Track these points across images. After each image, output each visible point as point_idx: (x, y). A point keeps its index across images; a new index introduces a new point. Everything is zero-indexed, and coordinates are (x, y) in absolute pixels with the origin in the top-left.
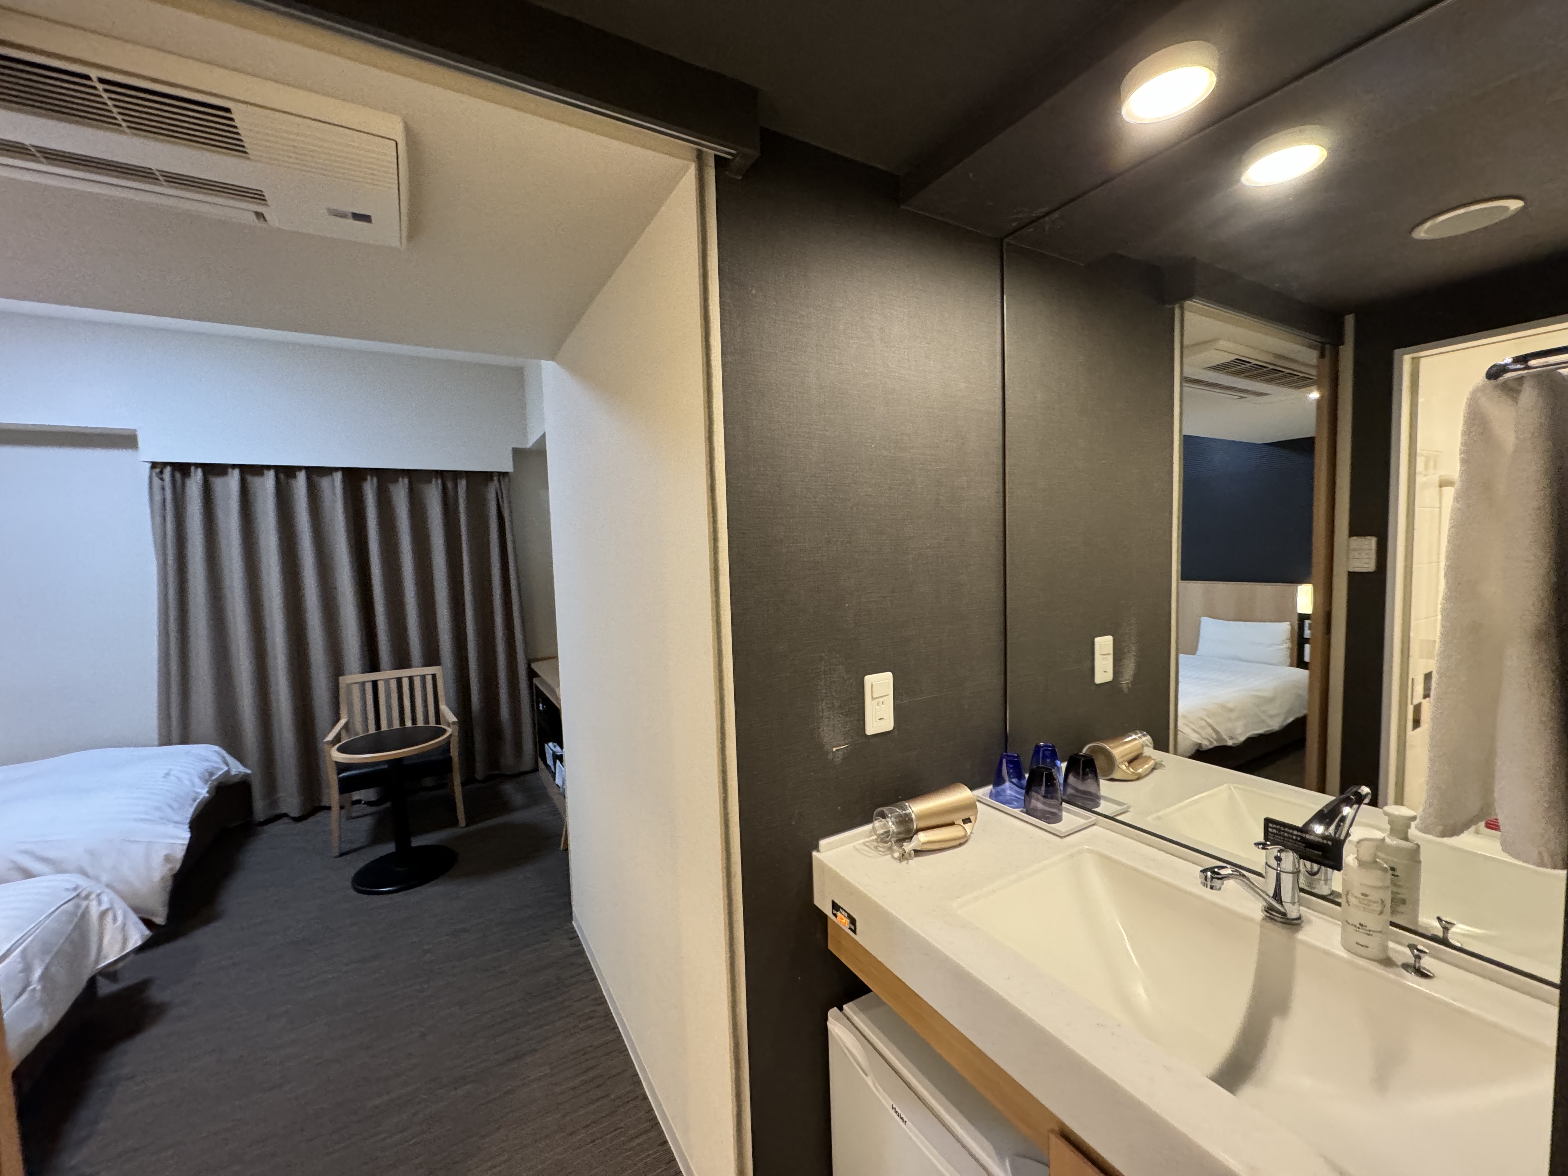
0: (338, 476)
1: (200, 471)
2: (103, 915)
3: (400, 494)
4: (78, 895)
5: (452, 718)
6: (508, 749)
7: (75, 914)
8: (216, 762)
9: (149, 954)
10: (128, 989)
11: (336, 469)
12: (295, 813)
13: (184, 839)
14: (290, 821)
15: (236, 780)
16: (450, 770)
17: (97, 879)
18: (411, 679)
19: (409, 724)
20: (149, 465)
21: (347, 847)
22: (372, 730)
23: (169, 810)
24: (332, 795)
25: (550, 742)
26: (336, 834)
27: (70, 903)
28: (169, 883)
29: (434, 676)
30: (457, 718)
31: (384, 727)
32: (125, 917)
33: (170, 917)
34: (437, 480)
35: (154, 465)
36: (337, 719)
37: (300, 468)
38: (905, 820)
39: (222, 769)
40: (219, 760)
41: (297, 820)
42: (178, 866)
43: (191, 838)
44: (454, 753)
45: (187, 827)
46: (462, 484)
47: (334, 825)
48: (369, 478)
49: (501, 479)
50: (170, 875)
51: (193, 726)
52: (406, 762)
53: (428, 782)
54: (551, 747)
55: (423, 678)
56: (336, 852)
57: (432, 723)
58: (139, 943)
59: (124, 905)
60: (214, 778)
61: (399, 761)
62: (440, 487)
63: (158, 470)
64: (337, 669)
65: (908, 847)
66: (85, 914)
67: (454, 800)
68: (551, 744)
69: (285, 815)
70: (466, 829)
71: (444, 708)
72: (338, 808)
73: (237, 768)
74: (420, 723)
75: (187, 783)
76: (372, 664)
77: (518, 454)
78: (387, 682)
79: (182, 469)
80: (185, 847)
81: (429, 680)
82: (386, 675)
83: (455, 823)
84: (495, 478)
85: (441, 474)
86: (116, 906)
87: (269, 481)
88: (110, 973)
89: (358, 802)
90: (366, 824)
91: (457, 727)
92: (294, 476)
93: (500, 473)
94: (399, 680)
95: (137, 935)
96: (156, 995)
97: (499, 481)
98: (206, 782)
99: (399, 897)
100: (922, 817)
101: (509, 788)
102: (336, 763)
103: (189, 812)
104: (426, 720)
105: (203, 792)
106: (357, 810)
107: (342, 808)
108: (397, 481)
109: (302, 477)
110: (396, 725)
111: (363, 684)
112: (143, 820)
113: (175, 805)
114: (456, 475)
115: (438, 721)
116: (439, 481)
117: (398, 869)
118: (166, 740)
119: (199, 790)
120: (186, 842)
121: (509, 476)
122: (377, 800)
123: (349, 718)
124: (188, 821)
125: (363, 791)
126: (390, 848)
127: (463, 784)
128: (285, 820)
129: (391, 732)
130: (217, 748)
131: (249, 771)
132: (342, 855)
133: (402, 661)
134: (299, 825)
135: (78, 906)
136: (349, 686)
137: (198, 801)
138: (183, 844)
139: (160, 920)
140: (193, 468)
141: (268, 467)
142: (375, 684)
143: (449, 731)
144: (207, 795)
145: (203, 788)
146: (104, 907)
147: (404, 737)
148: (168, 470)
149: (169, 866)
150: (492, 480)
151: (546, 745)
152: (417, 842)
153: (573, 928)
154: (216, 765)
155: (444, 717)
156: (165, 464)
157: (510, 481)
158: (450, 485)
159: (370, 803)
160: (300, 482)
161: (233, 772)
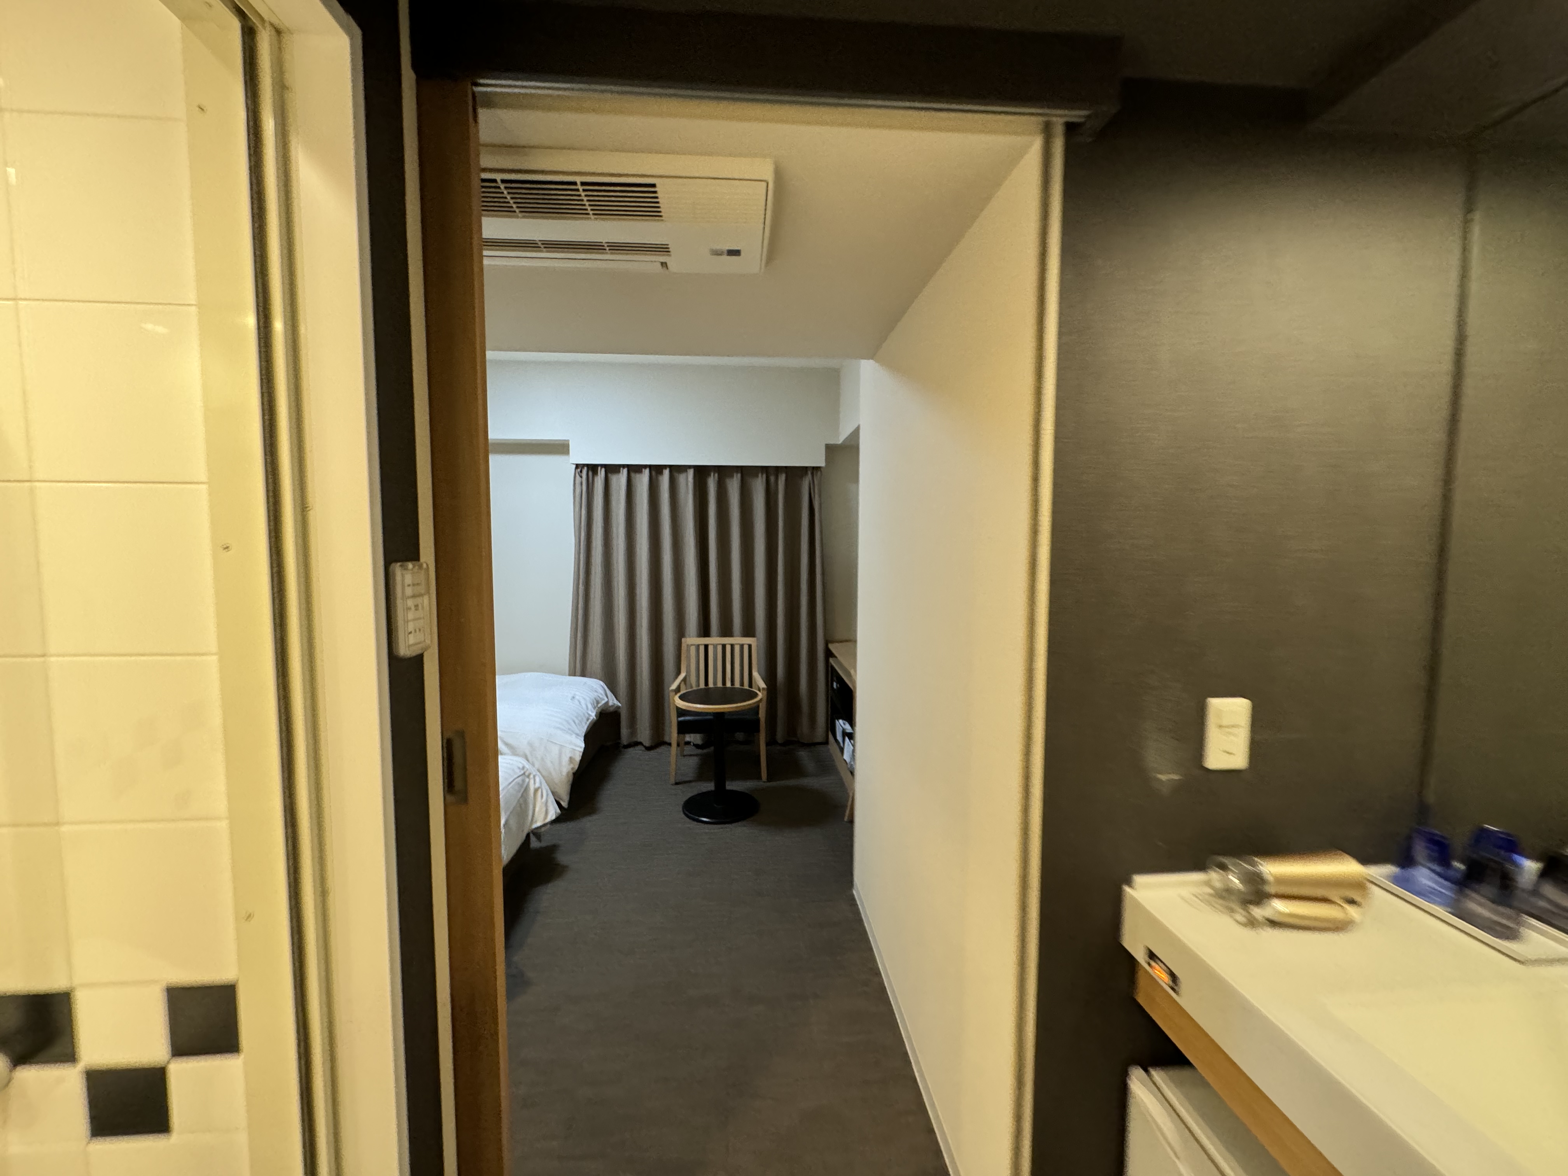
0: (691, 472)
1: (603, 470)
2: (536, 790)
3: (734, 486)
4: (524, 774)
5: (762, 685)
6: (805, 721)
7: (521, 786)
8: (601, 694)
9: (558, 826)
10: (546, 848)
11: (690, 467)
12: (647, 744)
13: (581, 747)
14: (644, 749)
15: (612, 709)
16: (758, 730)
17: (533, 765)
18: (732, 646)
19: (728, 684)
20: (574, 466)
21: (681, 778)
22: (702, 685)
23: (573, 724)
24: (672, 734)
25: (840, 719)
26: (673, 766)
27: (520, 778)
28: (571, 778)
29: (750, 646)
30: (766, 685)
31: (711, 685)
32: (547, 795)
33: (570, 803)
34: (762, 474)
35: (577, 466)
36: (678, 673)
37: (665, 467)
38: (1256, 881)
39: (604, 699)
40: (602, 692)
41: (648, 749)
42: (576, 767)
43: (585, 749)
44: (762, 714)
45: (583, 739)
46: (782, 478)
47: (673, 759)
48: (712, 474)
49: (815, 473)
50: (571, 772)
51: (588, 666)
52: (726, 717)
53: (740, 736)
54: (841, 725)
55: (742, 646)
56: (673, 781)
57: (746, 686)
58: (554, 817)
59: (547, 787)
60: (599, 705)
61: (719, 715)
62: (764, 479)
63: (579, 470)
64: (681, 633)
65: (1258, 912)
66: (527, 789)
67: (759, 756)
68: (841, 721)
69: (641, 743)
70: (769, 784)
71: (756, 674)
72: (676, 745)
73: (613, 701)
74: (737, 685)
75: (584, 706)
76: (705, 631)
77: (830, 449)
78: (715, 646)
79: (593, 469)
80: (581, 754)
81: (746, 648)
82: (715, 641)
83: (759, 777)
84: (809, 473)
85: (765, 470)
86: (543, 787)
87: (645, 476)
88: (536, 833)
89: (688, 743)
90: (693, 762)
91: (765, 693)
92: (661, 473)
93: (813, 468)
94: (724, 646)
95: (553, 812)
96: (562, 858)
97: (812, 474)
98: (595, 708)
99: (716, 829)
100: (1281, 880)
101: (803, 755)
102: (677, 707)
103: (583, 729)
104: (742, 684)
105: (593, 715)
106: (688, 750)
107: (678, 745)
108: (732, 476)
109: (666, 472)
110: (720, 684)
111: (698, 646)
112: (558, 728)
113: (577, 721)
114: (778, 470)
115: (750, 685)
116: (764, 476)
117: (715, 805)
118: (573, 673)
119: (590, 713)
120: (582, 750)
121: (821, 471)
122: (702, 745)
123: (687, 672)
124: (583, 734)
125: (692, 735)
126: (710, 786)
127: (768, 744)
128: (640, 747)
129: (716, 689)
130: (602, 683)
131: (620, 705)
132: (677, 784)
133: (726, 631)
134: (648, 753)
135: (523, 781)
136: (688, 646)
137: (590, 721)
138: (580, 752)
139: (565, 804)
140: (599, 468)
141: (645, 466)
142: (706, 647)
143: (760, 695)
144: (595, 718)
145: (592, 712)
146: (537, 785)
147: (725, 695)
148: (585, 470)
149: (572, 766)
150: (806, 474)
151: (836, 721)
152: (731, 786)
153: (853, 895)
154: (601, 696)
155: (755, 683)
156: (584, 465)
157: (821, 475)
158: (772, 479)
159: (697, 746)
160: (665, 479)
161: (611, 704)
